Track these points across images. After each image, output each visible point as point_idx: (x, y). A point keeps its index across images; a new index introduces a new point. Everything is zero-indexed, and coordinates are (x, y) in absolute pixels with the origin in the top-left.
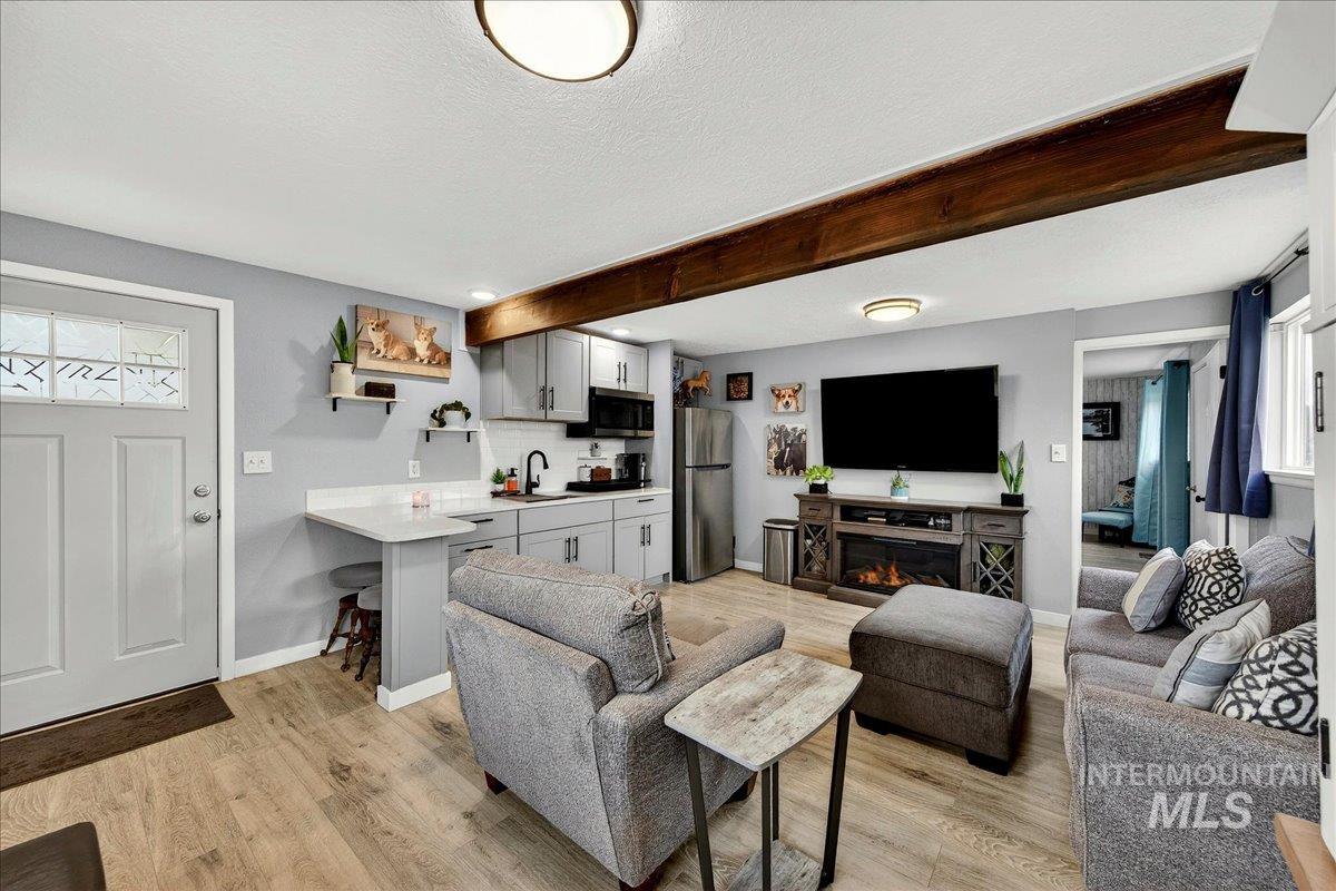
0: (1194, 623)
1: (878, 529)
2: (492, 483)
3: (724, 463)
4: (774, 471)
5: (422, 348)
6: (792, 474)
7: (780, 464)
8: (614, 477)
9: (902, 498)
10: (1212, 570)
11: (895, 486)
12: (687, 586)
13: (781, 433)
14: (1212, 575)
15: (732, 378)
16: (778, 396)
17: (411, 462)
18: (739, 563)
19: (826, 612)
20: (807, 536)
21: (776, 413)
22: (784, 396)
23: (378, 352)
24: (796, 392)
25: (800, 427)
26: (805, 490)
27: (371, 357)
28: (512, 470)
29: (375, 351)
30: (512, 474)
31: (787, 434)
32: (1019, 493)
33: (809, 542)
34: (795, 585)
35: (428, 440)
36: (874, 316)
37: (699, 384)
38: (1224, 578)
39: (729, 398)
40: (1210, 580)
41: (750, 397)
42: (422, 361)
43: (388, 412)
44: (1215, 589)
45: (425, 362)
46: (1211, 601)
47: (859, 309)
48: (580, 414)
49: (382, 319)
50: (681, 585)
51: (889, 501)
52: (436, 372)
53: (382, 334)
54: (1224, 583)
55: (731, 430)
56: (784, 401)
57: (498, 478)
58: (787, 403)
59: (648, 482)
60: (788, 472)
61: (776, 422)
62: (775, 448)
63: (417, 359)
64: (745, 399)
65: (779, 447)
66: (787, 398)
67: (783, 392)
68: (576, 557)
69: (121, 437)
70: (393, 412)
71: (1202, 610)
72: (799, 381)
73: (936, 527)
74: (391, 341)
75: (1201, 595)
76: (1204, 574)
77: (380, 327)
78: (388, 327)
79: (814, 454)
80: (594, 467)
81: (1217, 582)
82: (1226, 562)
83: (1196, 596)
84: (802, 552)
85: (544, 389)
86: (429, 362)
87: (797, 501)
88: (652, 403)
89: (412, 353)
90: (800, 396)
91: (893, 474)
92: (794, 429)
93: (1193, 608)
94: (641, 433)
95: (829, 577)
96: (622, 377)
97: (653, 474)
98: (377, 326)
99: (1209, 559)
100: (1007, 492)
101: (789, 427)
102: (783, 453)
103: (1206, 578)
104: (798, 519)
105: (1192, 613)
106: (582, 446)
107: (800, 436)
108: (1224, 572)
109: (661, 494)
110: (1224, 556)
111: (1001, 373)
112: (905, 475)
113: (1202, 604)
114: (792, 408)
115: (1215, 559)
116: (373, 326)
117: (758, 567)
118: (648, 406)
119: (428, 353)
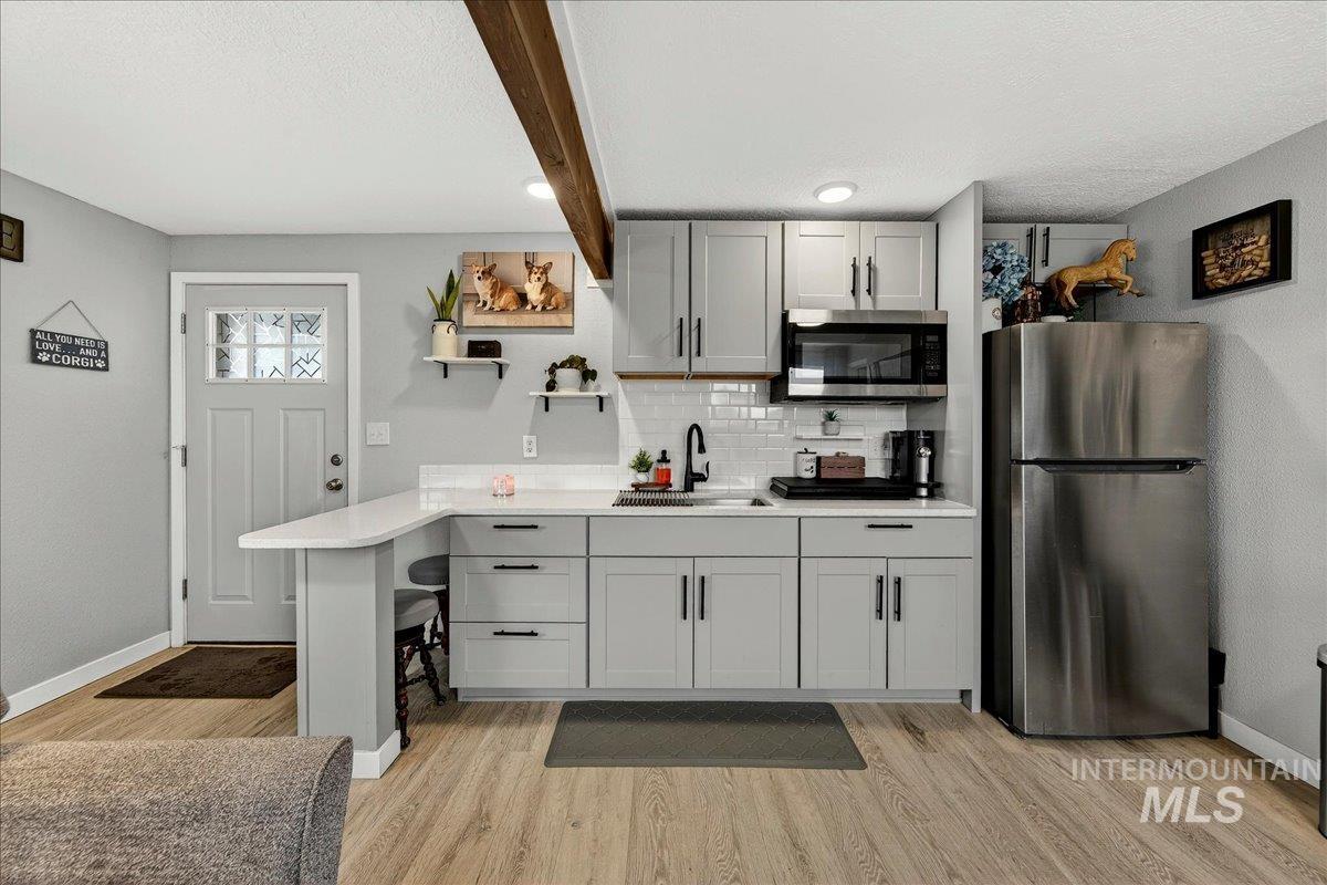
2: (633, 471)
5: (533, 291)
15: (1209, 236)
17: (525, 438)
23: (485, 304)
27: (477, 311)
28: (664, 452)
29: (481, 304)
30: (664, 459)
35: (547, 410)
39: (1202, 289)
42: (534, 308)
43: (501, 377)
45: (539, 309)
49: (488, 264)
52: (551, 319)
53: (488, 282)
57: (642, 464)
63: (529, 307)
68: (701, 612)
69: (289, 409)
70: (506, 375)
74: (499, 287)
77: (487, 273)
78: (495, 272)
80: (823, 454)
85: (682, 325)
86: (544, 308)
88: (939, 329)
89: (522, 298)
96: (864, 287)
97: (947, 474)
98: (483, 273)
116: (480, 274)
118: (929, 335)
119: (542, 297)
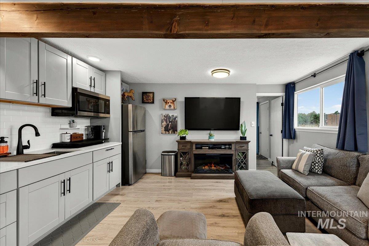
0: (315, 170)
1: (205, 151)
3: (142, 129)
4: (164, 132)
6: (172, 133)
7: (167, 129)
8: (84, 138)
9: (212, 140)
10: (318, 155)
11: (211, 136)
12: (130, 187)
13: (167, 117)
14: (319, 156)
15: (144, 93)
16: (166, 103)
18: (148, 170)
19: (195, 185)
20: (181, 156)
21: (165, 109)
22: (169, 103)
24: (174, 101)
25: (175, 115)
26: (178, 138)
31: (170, 118)
32: (245, 136)
33: (181, 158)
34: (176, 175)
36: (215, 75)
37: (130, 95)
38: (322, 157)
39: (143, 102)
40: (318, 158)
41: (153, 102)
44: (319, 160)
46: (319, 163)
47: (210, 72)
48: (66, 102)
50: (127, 187)
51: (208, 141)
54: (321, 158)
55: (145, 115)
56: (169, 105)
58: (170, 105)
59: (107, 140)
60: (170, 132)
61: (165, 113)
62: (165, 123)
64: (151, 103)
65: (166, 122)
66: (170, 104)
67: (168, 101)
68: (69, 190)
71: (317, 166)
72: (175, 98)
73: (225, 148)
75: (316, 162)
76: (316, 156)
79: (181, 125)
80: (71, 134)
81: (320, 158)
82: (322, 153)
83: (315, 163)
84: (179, 163)
85: (37, 82)
87: (177, 143)
88: (109, 101)
90: (175, 103)
91: (208, 132)
92: (173, 116)
93: (315, 166)
94: (102, 115)
95: (190, 171)
96: (93, 85)
97: (109, 136)
99: (317, 152)
100: (242, 136)
101: (171, 115)
102: (168, 125)
103: (317, 157)
104: (177, 150)
105: (314, 167)
106: (63, 122)
107: (175, 118)
108: (321, 155)
109: (116, 145)
110: (321, 151)
111: (241, 100)
112: (212, 132)
113: (317, 165)
114: (172, 107)
115: (319, 152)
117: (159, 171)
118: (107, 102)
